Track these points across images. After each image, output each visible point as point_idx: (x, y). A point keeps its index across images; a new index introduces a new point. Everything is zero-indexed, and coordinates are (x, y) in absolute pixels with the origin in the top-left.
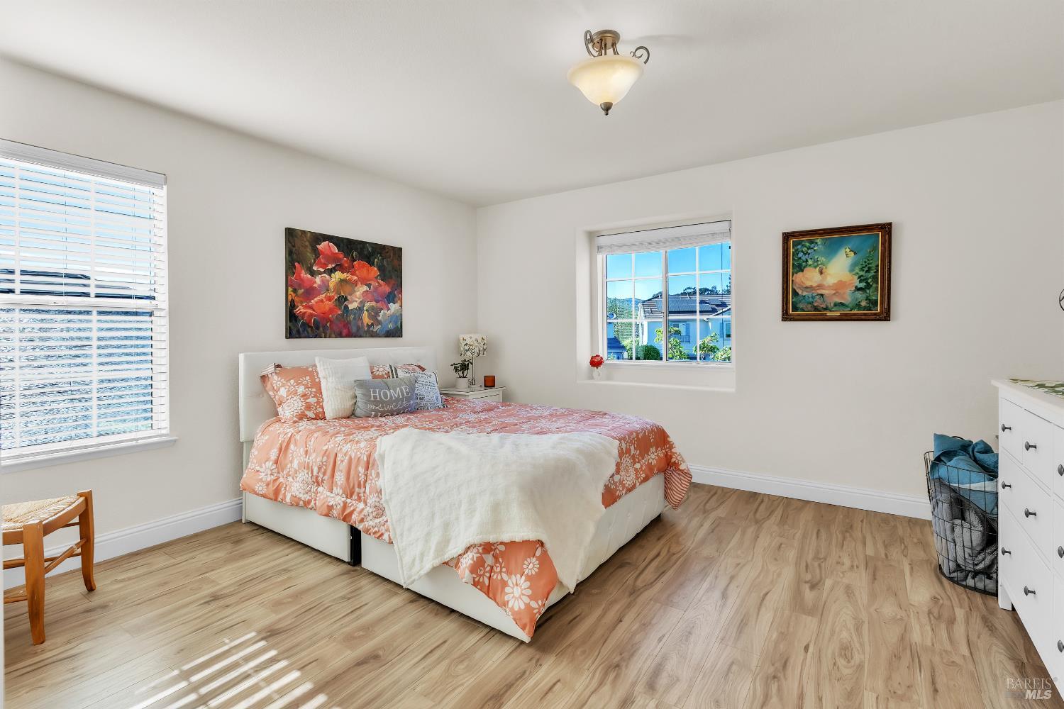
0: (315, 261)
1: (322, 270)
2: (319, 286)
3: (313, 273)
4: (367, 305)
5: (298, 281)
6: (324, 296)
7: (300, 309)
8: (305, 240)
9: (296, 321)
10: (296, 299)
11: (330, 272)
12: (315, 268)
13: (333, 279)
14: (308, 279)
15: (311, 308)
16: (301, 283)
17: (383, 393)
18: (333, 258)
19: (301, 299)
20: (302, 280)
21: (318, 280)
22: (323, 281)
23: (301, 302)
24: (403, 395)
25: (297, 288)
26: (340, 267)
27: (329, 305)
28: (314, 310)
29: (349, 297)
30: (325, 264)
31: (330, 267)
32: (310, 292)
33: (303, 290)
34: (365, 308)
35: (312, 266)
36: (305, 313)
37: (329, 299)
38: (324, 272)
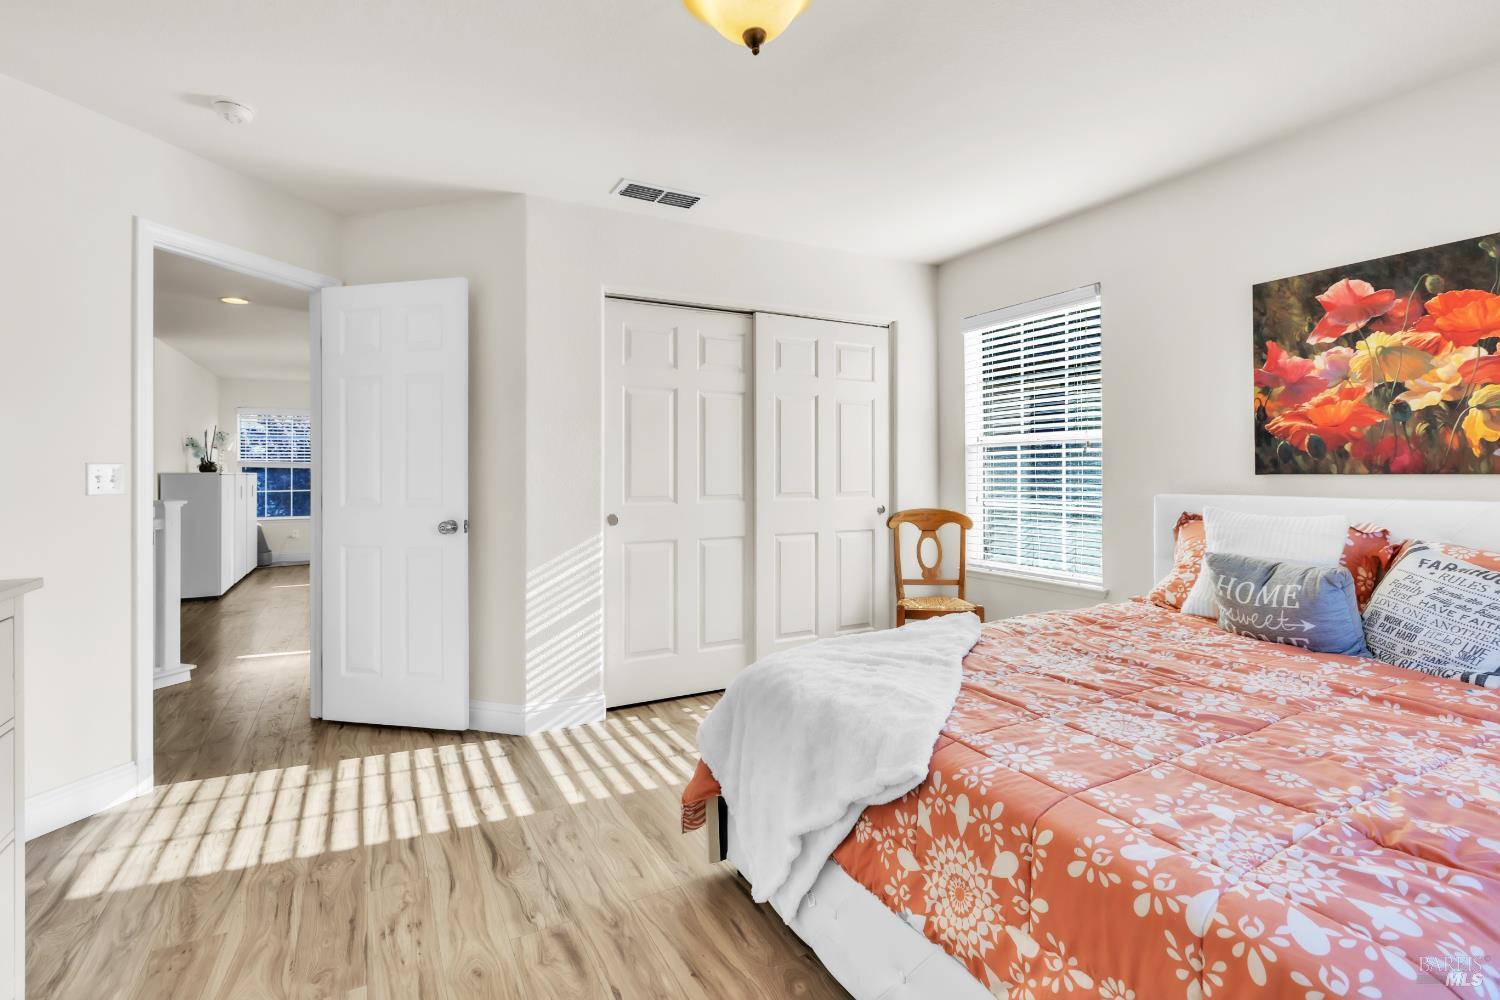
0: (1311, 327)
1: (1329, 340)
2: (1323, 373)
3: (1306, 352)
4: (1479, 395)
5: (1273, 373)
6: (1335, 390)
7: (1278, 422)
8: (1288, 294)
9: (1269, 444)
10: (1270, 405)
11: (1352, 340)
12: (1312, 341)
13: (1360, 353)
14: (1296, 366)
15: (1303, 417)
16: (1280, 374)
17: (1243, 587)
18: (1363, 306)
19: (1280, 404)
20: (1283, 370)
21: (1320, 362)
22: (1332, 363)
23: (1280, 410)
24: (1280, 602)
25: (1269, 385)
26: (1381, 321)
27: (1346, 407)
28: (1311, 421)
29: (1409, 384)
30: (1336, 326)
31: (1351, 328)
32: (1301, 387)
33: (1283, 388)
34: (1472, 402)
35: (1304, 338)
36: (1288, 428)
37: (1350, 394)
38: (1337, 343)
